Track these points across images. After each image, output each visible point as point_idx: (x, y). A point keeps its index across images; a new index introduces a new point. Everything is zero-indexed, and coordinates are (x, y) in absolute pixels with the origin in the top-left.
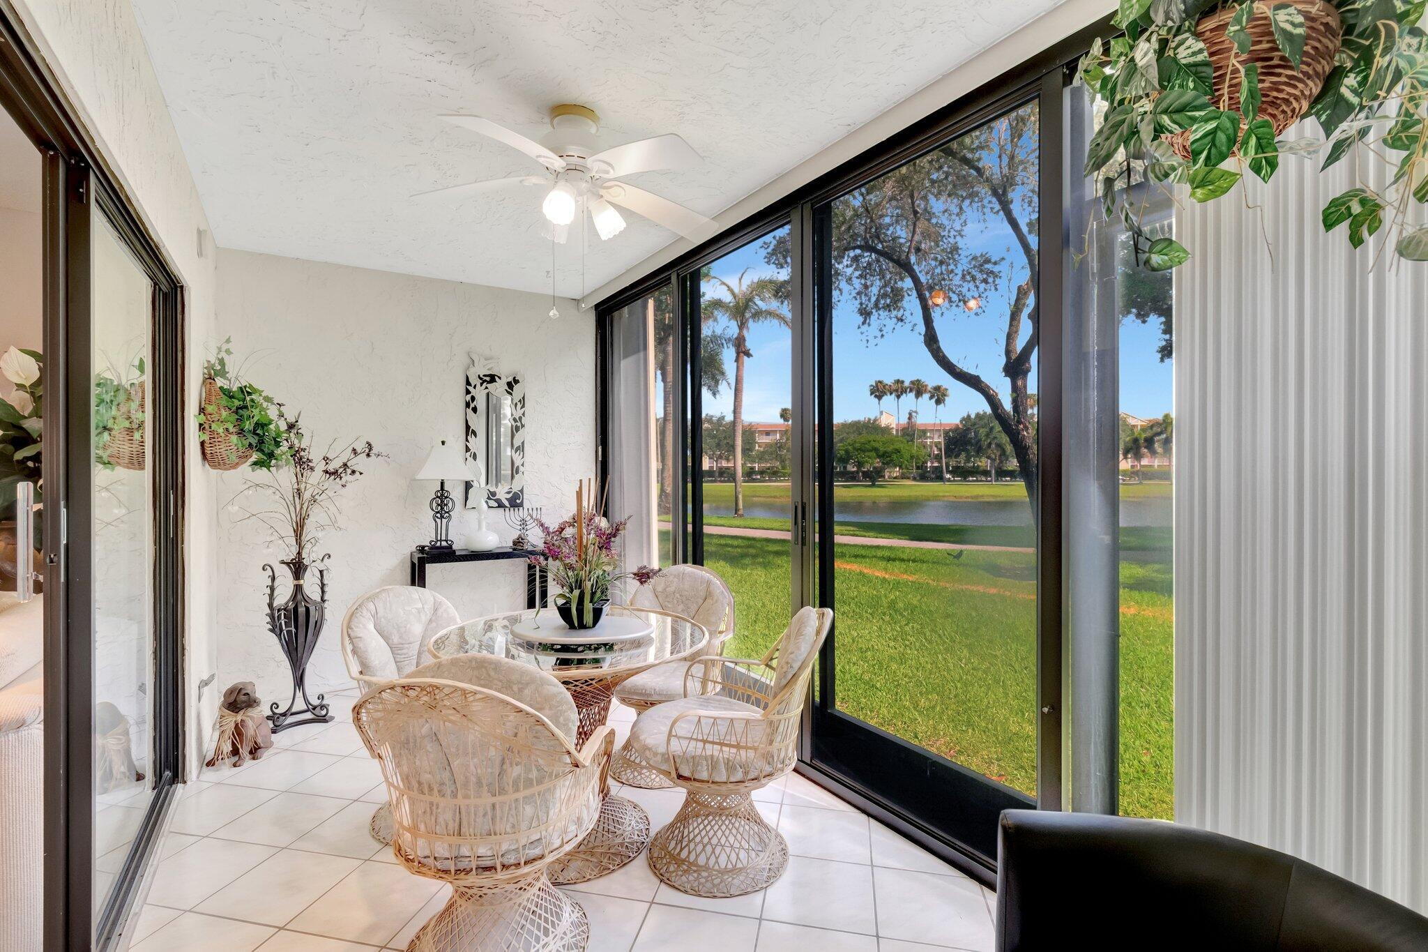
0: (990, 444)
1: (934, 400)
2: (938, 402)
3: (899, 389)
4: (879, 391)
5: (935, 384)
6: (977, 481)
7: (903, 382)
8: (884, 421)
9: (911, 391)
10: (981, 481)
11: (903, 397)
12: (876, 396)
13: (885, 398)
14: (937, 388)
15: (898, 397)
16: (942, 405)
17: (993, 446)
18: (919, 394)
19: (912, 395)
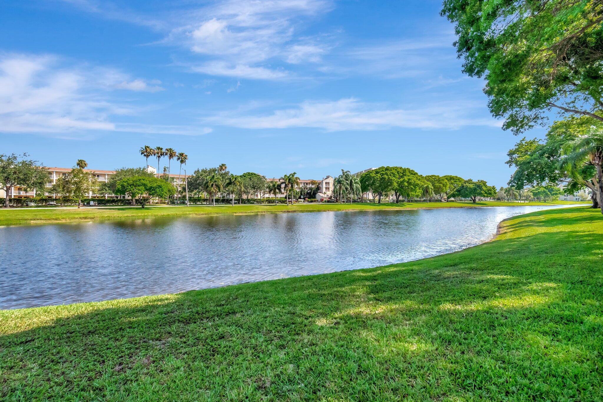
0: (212, 185)
1: (179, 161)
2: (182, 162)
3: (160, 152)
4: (147, 152)
5: (180, 152)
6: (202, 204)
7: (162, 149)
8: (150, 170)
9: (166, 154)
10: (204, 204)
11: (162, 157)
12: (145, 155)
13: (150, 157)
14: (182, 155)
15: (159, 157)
16: (184, 163)
17: (214, 186)
18: (171, 156)
19: (167, 157)
